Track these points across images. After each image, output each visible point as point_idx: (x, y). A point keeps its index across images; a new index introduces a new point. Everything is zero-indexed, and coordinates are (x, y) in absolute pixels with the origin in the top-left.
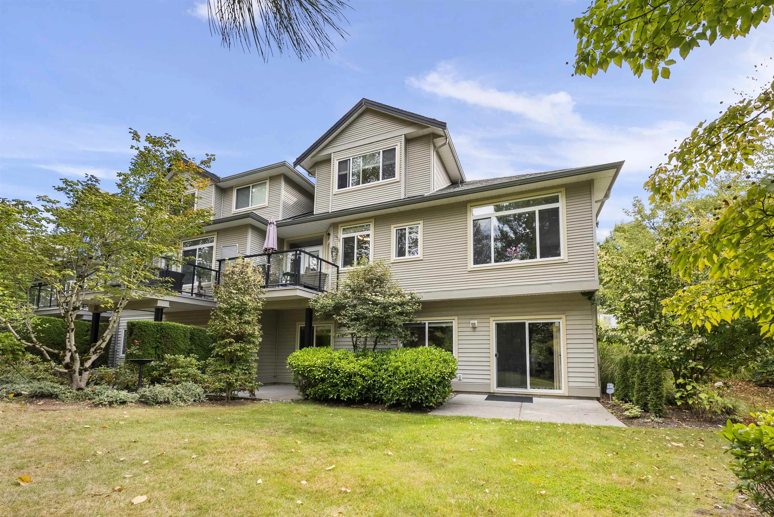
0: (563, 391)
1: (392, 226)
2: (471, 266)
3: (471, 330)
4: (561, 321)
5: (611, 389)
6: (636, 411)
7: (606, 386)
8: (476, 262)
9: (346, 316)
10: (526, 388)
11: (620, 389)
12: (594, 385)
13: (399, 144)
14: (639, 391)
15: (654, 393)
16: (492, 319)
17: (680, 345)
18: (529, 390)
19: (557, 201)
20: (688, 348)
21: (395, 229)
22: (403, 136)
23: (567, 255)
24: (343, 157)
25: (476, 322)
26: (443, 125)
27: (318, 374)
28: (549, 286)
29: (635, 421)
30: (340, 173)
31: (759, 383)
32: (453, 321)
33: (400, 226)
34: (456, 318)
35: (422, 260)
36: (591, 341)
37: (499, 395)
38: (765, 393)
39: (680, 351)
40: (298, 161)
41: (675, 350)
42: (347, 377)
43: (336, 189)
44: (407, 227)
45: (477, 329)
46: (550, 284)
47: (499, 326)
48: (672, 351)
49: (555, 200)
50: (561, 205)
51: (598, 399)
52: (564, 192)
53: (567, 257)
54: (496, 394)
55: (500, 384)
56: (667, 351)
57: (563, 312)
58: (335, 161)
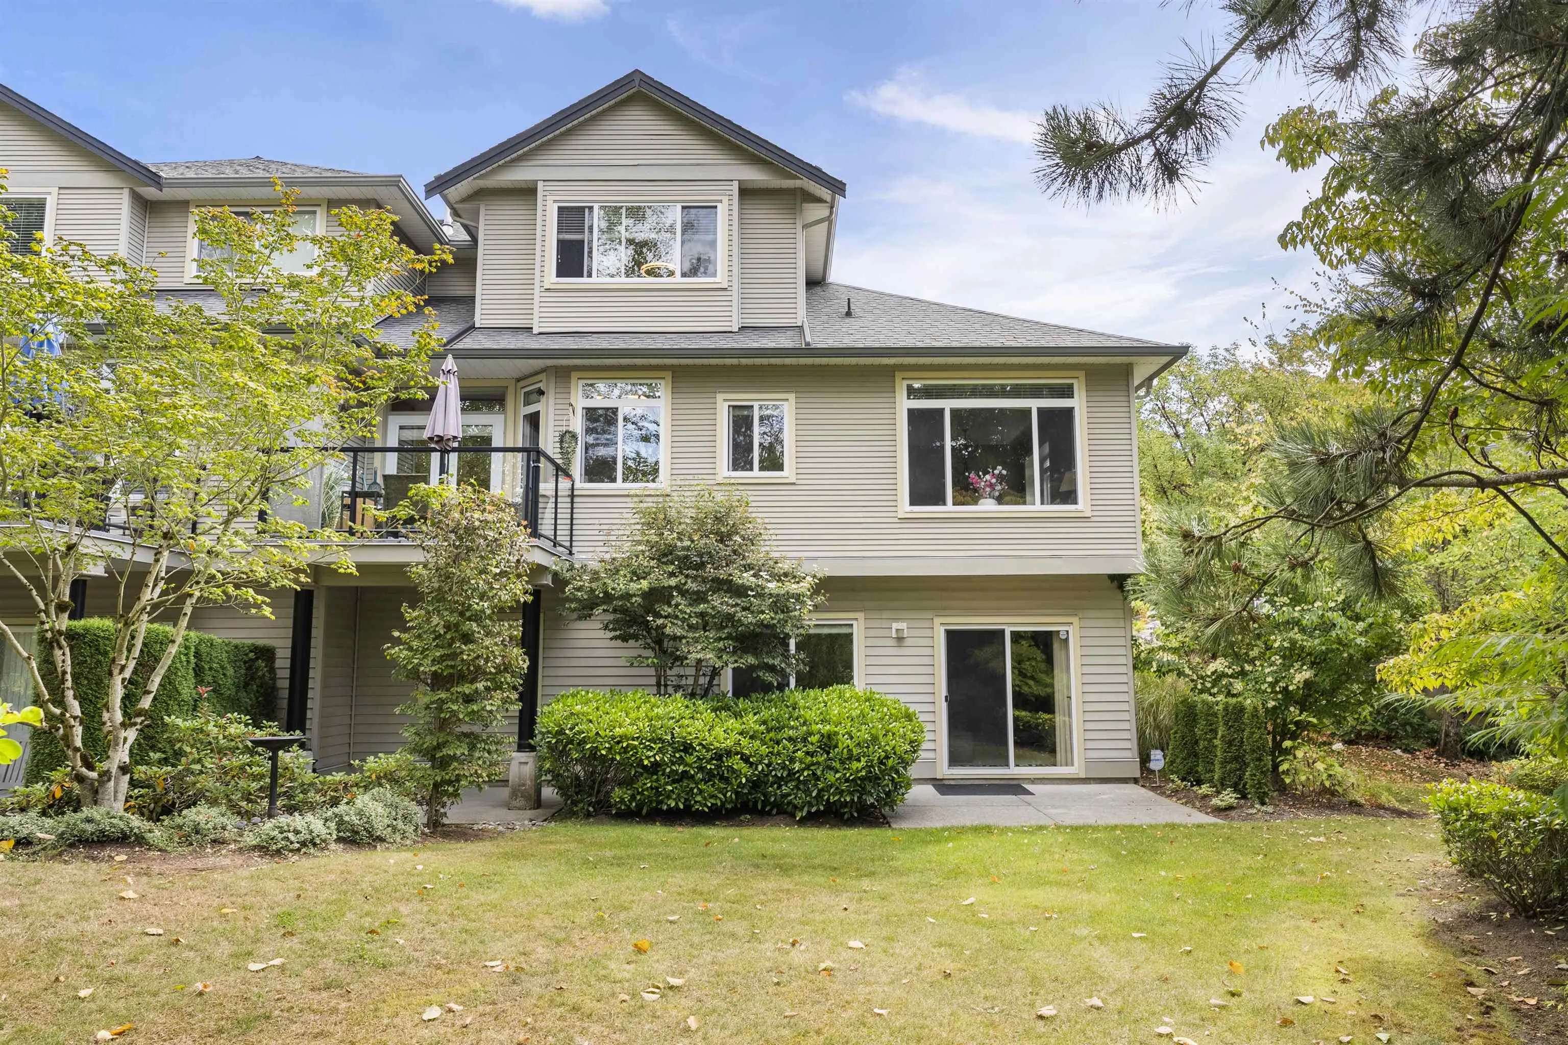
0: (1076, 769)
1: (720, 397)
2: (905, 507)
3: (892, 642)
4: (1070, 629)
5: (1158, 760)
6: (1228, 797)
7: (1148, 756)
8: (915, 500)
9: (677, 617)
10: (1007, 765)
11: (1178, 761)
12: (1128, 754)
13: (725, 199)
14: (1224, 763)
15: (1256, 766)
16: (938, 621)
17: (1277, 682)
18: (1014, 771)
19: (1071, 396)
20: (1291, 688)
21: (727, 404)
22: (736, 184)
23: (1090, 503)
24: (574, 197)
25: (903, 625)
26: (838, 187)
27: (649, 757)
28: (1058, 561)
29: (1233, 813)
30: (562, 237)
31: (1347, 738)
32: (855, 623)
33: (742, 398)
34: (861, 616)
35: (794, 484)
36: (1123, 670)
37: (952, 783)
38: (1357, 755)
39: (1277, 693)
40: (438, 186)
41: (1269, 690)
42: (712, 759)
43: (551, 277)
44: (756, 405)
45: (908, 642)
46: (1060, 557)
47: (952, 636)
48: (1265, 691)
49: (1066, 392)
50: (1078, 403)
51: (1135, 781)
52: (1083, 379)
53: (1090, 508)
54: (947, 782)
55: (955, 759)
56: (1258, 691)
57: (1073, 610)
58: (549, 203)
